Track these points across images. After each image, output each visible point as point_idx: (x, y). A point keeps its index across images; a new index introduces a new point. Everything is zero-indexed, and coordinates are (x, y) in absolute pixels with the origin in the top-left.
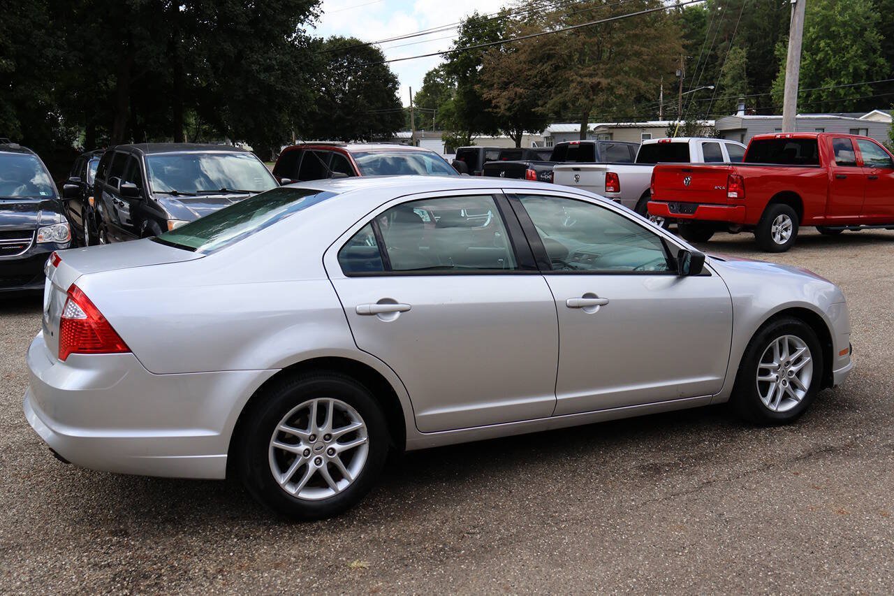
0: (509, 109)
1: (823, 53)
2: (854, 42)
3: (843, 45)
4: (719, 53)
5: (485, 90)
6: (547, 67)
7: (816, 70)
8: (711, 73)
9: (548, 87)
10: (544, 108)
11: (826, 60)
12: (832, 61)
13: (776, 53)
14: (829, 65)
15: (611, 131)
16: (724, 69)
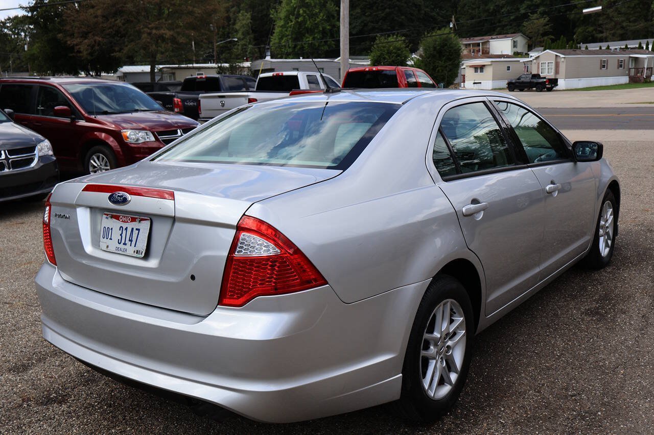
0: (91, 54)
1: (302, 17)
2: (321, 11)
3: (314, 12)
4: (231, 15)
5: (68, 38)
6: (119, 22)
7: (299, 29)
8: (227, 30)
9: (121, 37)
10: (121, 54)
11: (304, 21)
12: (308, 23)
13: (271, 16)
14: (306, 26)
15: (174, 71)
16: (237, 27)
